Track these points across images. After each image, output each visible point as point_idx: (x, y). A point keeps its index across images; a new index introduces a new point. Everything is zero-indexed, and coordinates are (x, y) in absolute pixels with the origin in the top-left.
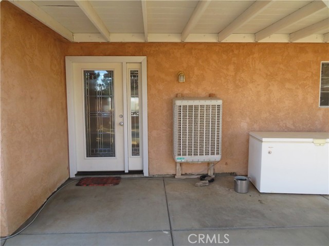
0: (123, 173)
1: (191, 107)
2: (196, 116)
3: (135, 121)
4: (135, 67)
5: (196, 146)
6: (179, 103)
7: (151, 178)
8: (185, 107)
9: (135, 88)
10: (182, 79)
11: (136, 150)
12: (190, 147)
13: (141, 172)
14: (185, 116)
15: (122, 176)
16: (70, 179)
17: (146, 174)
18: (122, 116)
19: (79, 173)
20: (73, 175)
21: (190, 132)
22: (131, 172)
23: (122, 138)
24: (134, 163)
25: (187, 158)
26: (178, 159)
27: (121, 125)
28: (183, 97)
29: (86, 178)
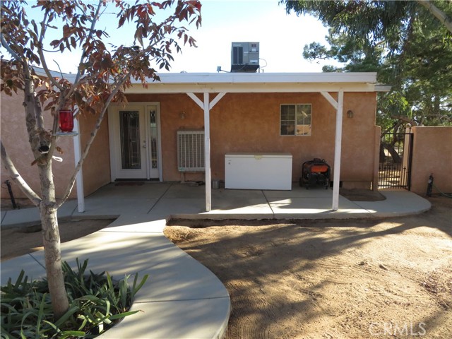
0: (146, 180)
1: (187, 135)
2: (191, 141)
3: (154, 143)
4: (152, 109)
5: (191, 161)
6: (179, 133)
7: (164, 183)
8: (183, 135)
9: (153, 120)
10: (183, 117)
11: (154, 165)
12: (187, 162)
13: (158, 179)
14: (183, 141)
15: (146, 182)
16: (111, 183)
17: (161, 180)
18: (145, 142)
19: (117, 180)
20: (113, 180)
21: (187, 152)
22: (151, 179)
23: (145, 155)
24: (154, 174)
25: (186, 169)
26: (181, 169)
27: (144, 147)
28: (184, 129)
29: (122, 182)
